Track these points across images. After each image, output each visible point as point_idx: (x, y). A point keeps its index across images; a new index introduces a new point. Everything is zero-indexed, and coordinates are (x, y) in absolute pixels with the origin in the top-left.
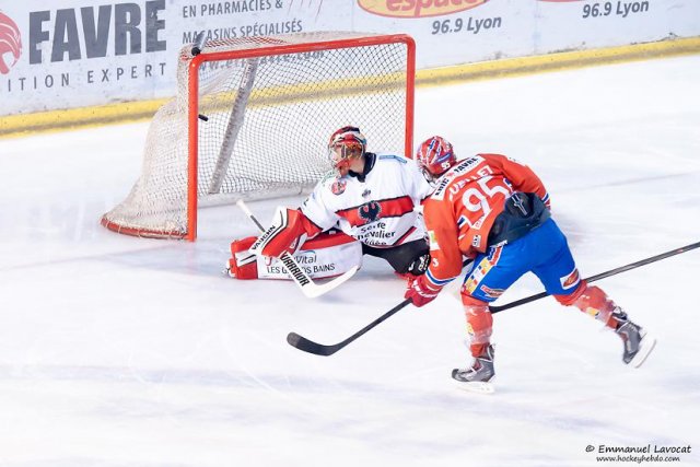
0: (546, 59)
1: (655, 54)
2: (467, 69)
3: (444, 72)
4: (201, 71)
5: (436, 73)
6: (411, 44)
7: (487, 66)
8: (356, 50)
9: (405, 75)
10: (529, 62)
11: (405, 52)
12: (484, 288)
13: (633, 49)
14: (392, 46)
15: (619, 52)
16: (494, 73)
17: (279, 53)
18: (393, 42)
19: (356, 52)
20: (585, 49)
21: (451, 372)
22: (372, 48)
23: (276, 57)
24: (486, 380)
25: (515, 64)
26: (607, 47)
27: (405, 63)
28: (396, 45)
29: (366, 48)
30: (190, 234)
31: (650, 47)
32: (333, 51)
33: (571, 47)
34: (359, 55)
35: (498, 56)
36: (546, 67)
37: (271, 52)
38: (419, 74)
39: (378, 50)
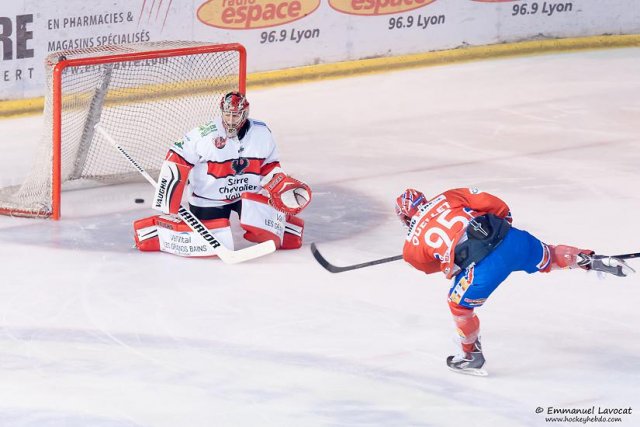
0: (358, 64)
1: (451, 60)
2: (291, 73)
3: (271, 75)
4: (63, 76)
5: (264, 76)
6: (242, 51)
7: (308, 70)
8: (197, 56)
9: (237, 78)
10: (344, 66)
11: (238, 58)
12: (466, 300)
13: (432, 56)
14: (227, 53)
15: (421, 57)
16: (313, 77)
17: (130, 60)
18: (228, 50)
19: (197, 58)
20: (391, 56)
21: (445, 360)
22: (211, 54)
23: (128, 63)
24: (480, 367)
25: (331, 69)
26: (410, 54)
27: (238, 68)
28: (230, 52)
29: (205, 55)
30: (55, 213)
31: (446, 54)
32: (177, 57)
33: (379, 54)
34: (200, 62)
35: (317, 62)
36: (358, 71)
37: (124, 58)
38: (249, 77)
39: (215, 57)
